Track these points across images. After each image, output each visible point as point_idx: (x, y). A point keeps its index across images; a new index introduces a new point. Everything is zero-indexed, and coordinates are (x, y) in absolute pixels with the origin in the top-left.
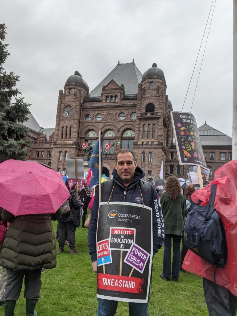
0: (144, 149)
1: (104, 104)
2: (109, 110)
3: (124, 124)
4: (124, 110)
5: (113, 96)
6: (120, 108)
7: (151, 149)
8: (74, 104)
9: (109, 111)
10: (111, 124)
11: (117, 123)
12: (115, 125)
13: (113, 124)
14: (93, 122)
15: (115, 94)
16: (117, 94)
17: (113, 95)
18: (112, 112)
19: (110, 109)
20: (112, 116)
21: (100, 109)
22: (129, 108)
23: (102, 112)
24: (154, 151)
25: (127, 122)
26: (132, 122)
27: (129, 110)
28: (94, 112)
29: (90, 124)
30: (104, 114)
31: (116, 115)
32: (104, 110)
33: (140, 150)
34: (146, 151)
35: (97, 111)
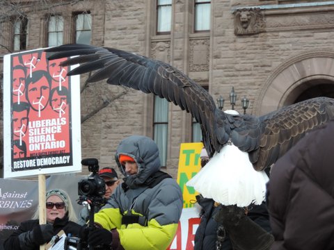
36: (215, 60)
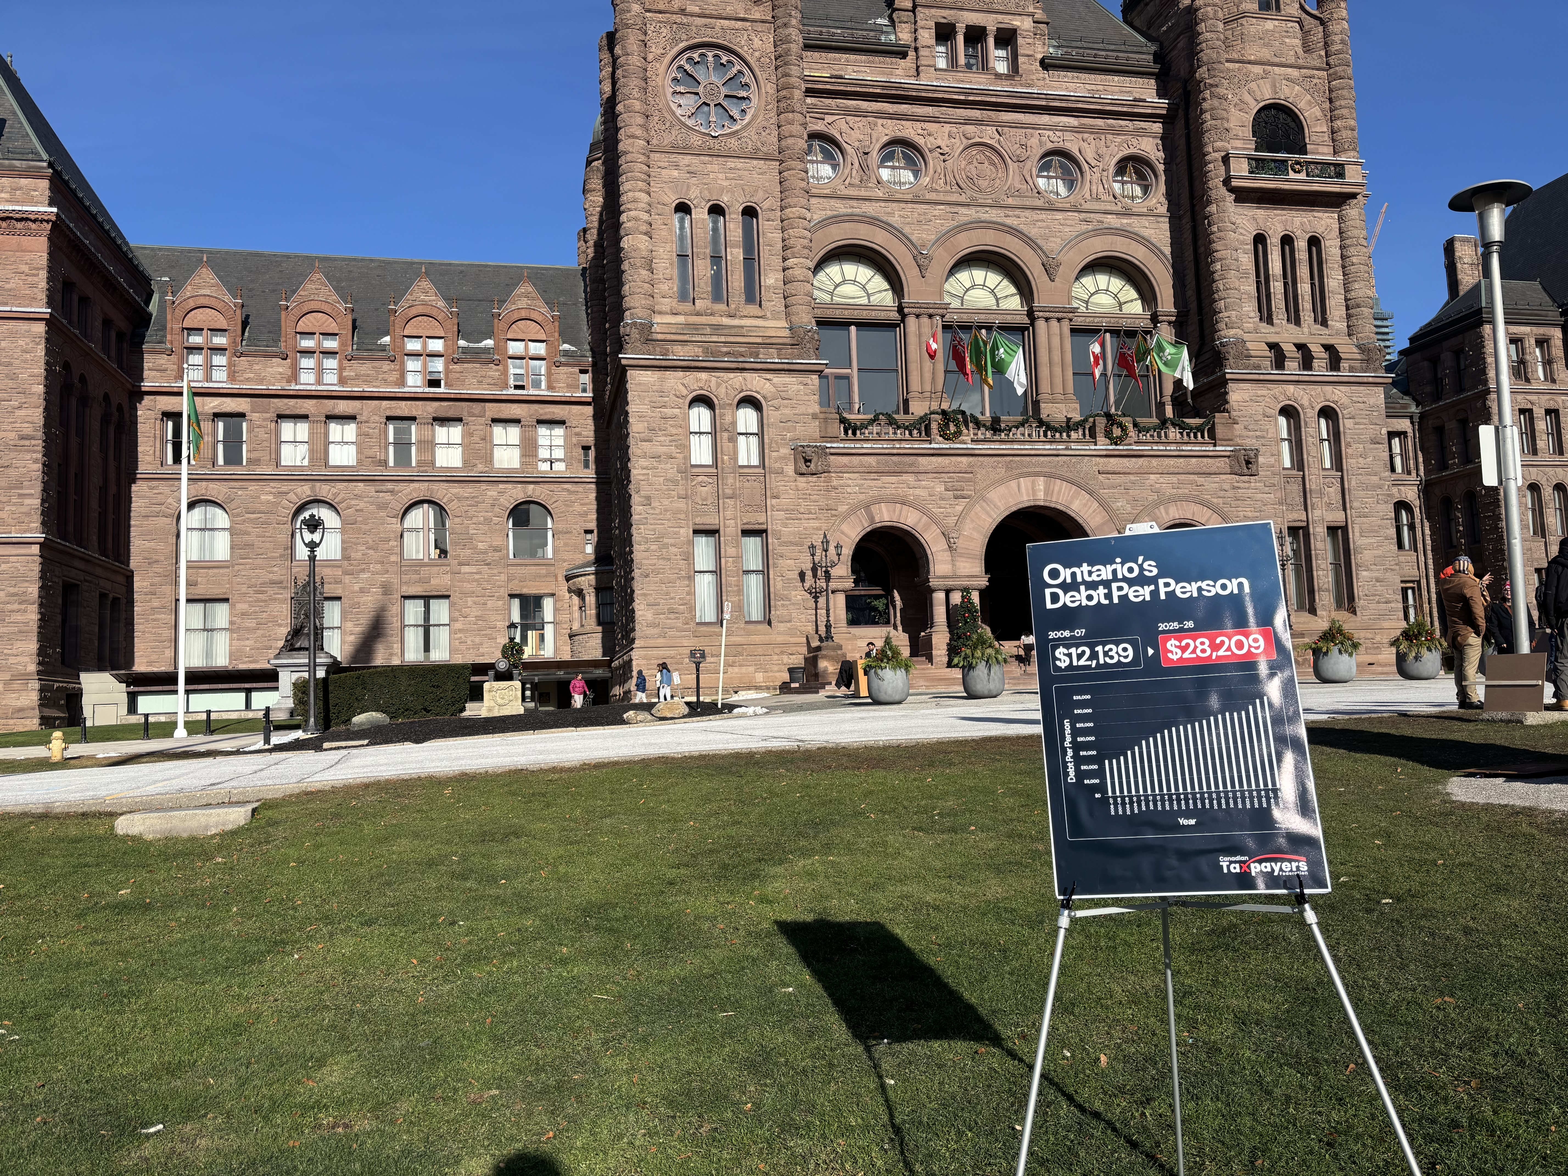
0: (1291, 388)
1: (928, 79)
2: (968, 122)
3: (1085, 227)
4: (1068, 136)
5: (984, 29)
6: (1045, 119)
7: (1329, 389)
8: (757, 42)
9: (970, 129)
10: (993, 215)
11: (1034, 215)
12: (1023, 228)
13: (1008, 221)
14: (863, 193)
15: (1000, 17)
16: (1016, 22)
17: (991, 23)
18: (989, 135)
19: (976, 114)
20: (993, 164)
21: (904, 108)
22: (1100, 122)
23: (920, 131)
24: (1345, 400)
25: (1098, 217)
26: (1129, 221)
27: (1103, 137)
28: (860, 124)
29: (843, 211)
30: (939, 147)
31: (1021, 164)
32: (935, 120)
33: (1265, 392)
34: (1305, 402)
35: (885, 121)
36: (774, 501)
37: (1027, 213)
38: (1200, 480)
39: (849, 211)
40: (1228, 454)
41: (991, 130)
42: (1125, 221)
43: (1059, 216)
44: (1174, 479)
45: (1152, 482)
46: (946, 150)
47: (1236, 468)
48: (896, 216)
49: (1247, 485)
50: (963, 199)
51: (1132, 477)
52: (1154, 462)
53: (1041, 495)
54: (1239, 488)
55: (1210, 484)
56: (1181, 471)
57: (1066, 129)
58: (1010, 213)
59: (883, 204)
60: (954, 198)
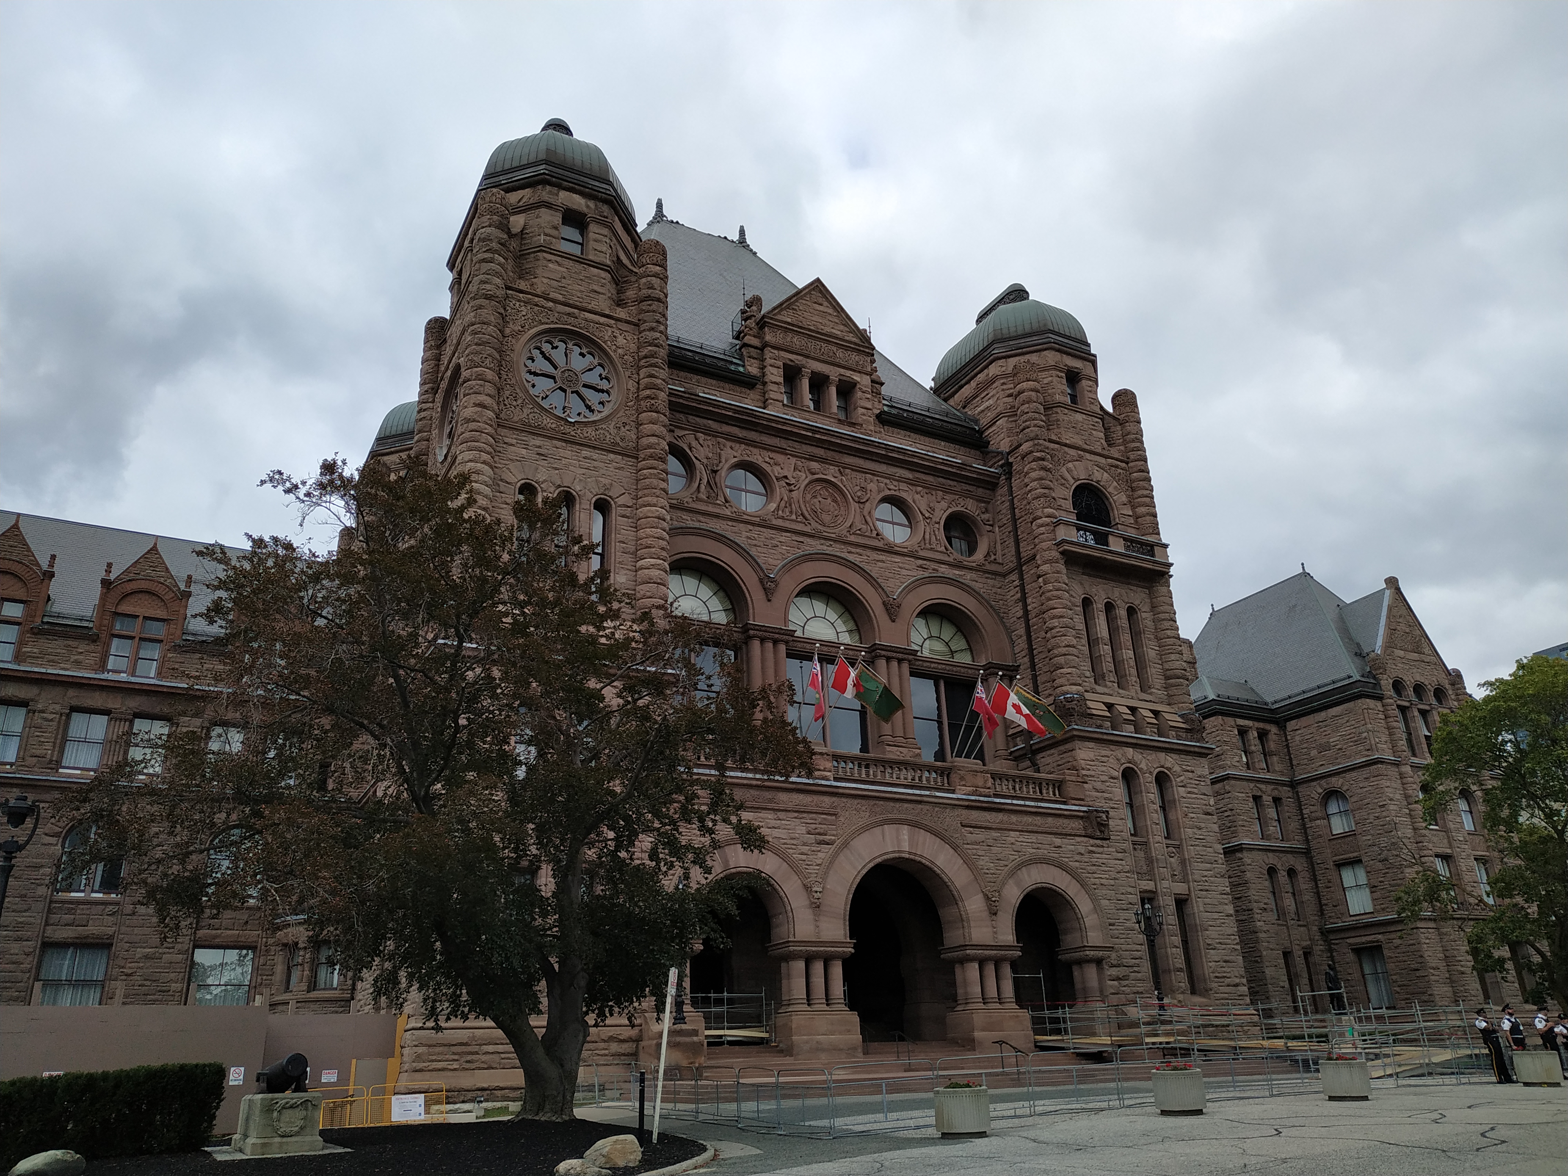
0: (1130, 751)
1: (773, 411)
2: (812, 458)
3: (921, 574)
4: (903, 486)
5: (827, 378)
6: (882, 468)
7: (1162, 755)
8: (621, 341)
9: (814, 465)
10: (836, 550)
11: (875, 555)
13: (851, 557)
14: (710, 509)
15: (842, 371)
16: (856, 377)
17: (834, 373)
18: (831, 473)
19: (820, 452)
20: (835, 501)
21: (753, 435)
22: (930, 479)
23: (767, 459)
24: (1177, 768)
25: (933, 565)
26: (960, 573)
27: (934, 493)
28: (710, 443)
29: (690, 524)
30: (786, 477)
31: (862, 506)
32: (782, 451)
33: (1108, 753)
34: (1143, 766)
35: (733, 445)
37: (869, 552)
38: (1058, 841)
39: (697, 525)
40: (1082, 814)
41: (833, 470)
42: (957, 572)
43: (897, 559)
44: (1033, 838)
45: (1013, 840)
46: (793, 481)
47: (1089, 831)
48: (742, 535)
49: (1101, 850)
50: (807, 529)
51: (995, 834)
52: (1014, 818)
53: (906, 847)
54: (1094, 852)
55: (1068, 845)
56: (1040, 829)
57: (901, 480)
58: (853, 550)
59: (730, 523)
60: (800, 527)
